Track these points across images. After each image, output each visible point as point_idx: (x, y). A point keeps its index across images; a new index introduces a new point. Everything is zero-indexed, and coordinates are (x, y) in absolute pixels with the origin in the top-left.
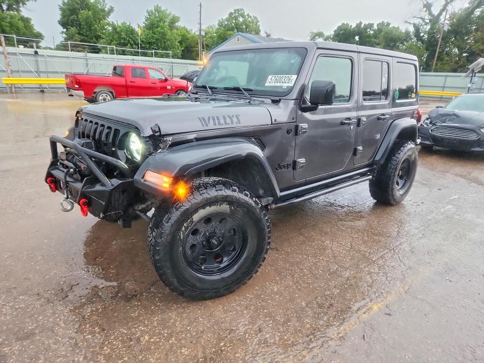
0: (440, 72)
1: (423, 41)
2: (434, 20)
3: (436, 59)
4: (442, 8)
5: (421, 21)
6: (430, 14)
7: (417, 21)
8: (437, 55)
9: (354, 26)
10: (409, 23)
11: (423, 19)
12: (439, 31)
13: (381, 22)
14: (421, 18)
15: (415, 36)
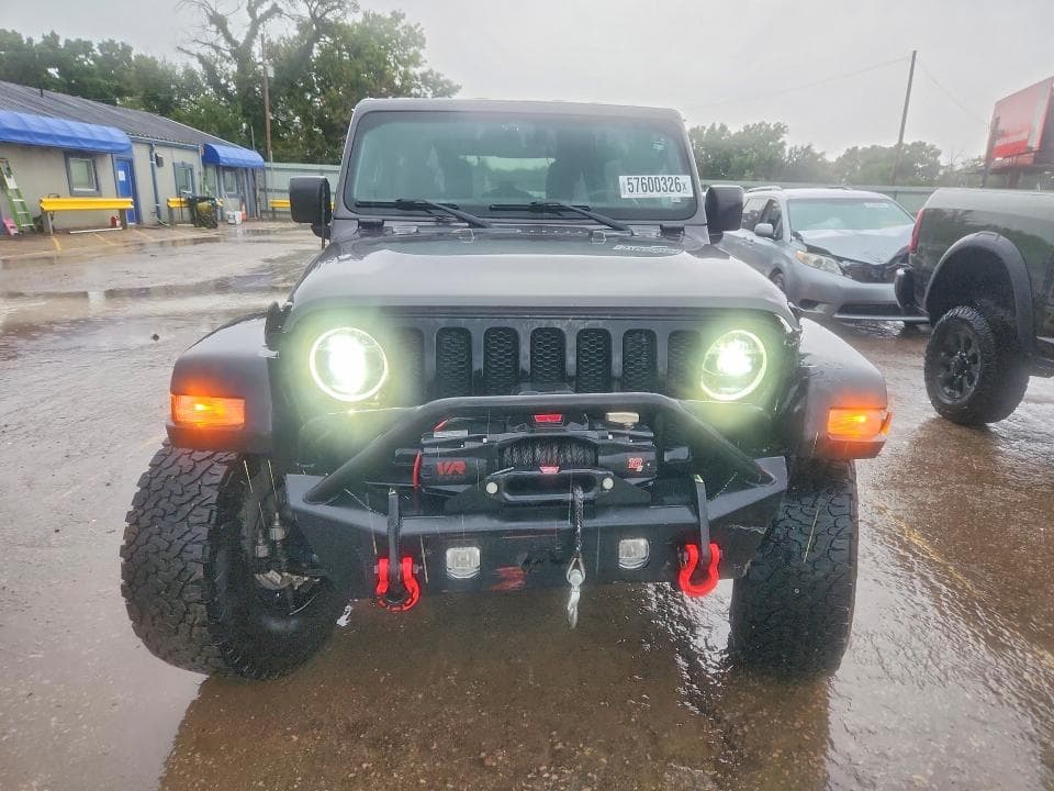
0: (286, 162)
1: (229, 96)
2: (241, 54)
3: (269, 135)
4: (248, 29)
5: (213, 53)
6: (228, 38)
7: (206, 51)
8: (269, 129)
9: (38, 40)
10: (188, 52)
11: (217, 49)
12: (258, 79)
13: (106, 40)
14: (212, 45)
15: (209, 83)
